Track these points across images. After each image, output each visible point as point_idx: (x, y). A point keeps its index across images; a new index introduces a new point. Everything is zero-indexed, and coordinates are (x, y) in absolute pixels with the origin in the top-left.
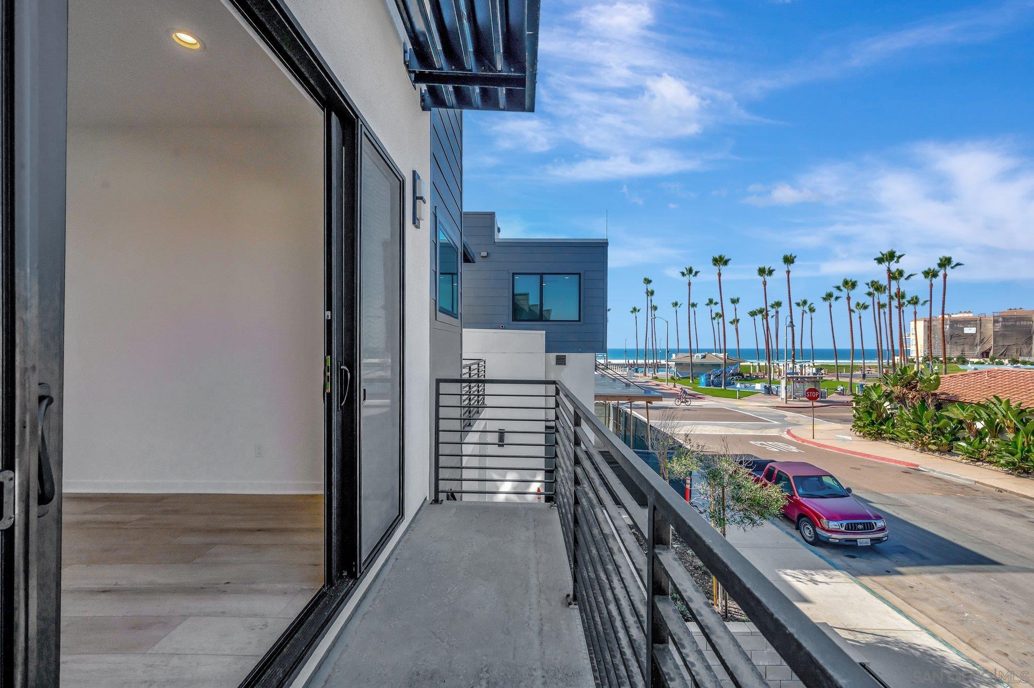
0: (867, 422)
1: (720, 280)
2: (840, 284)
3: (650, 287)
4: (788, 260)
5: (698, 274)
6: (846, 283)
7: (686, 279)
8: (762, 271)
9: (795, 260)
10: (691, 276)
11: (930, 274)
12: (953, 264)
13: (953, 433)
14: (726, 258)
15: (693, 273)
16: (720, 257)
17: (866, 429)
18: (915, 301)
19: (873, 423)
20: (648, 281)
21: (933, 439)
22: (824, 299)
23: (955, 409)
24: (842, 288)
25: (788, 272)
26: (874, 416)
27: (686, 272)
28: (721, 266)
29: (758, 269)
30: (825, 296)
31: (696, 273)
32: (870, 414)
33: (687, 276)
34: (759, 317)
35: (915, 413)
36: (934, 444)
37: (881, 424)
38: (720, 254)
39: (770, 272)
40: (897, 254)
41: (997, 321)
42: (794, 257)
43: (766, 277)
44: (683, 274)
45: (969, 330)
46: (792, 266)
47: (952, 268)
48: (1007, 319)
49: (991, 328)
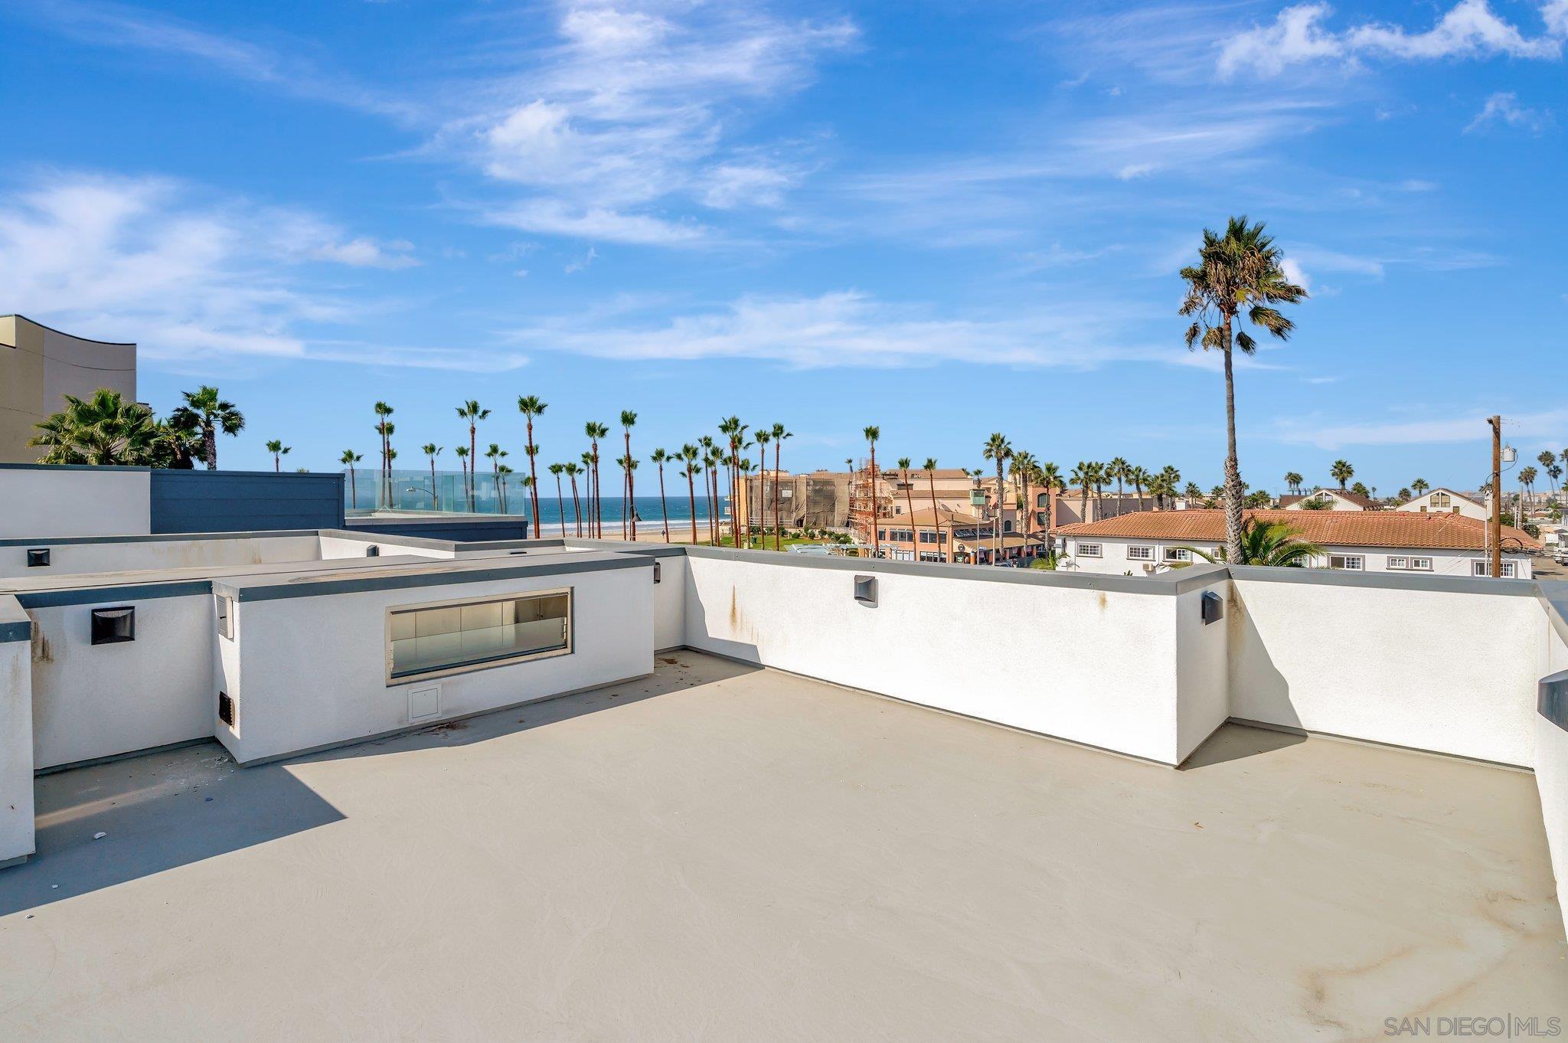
1: (530, 432)
2: (680, 451)
3: (388, 419)
4: (628, 419)
5: (489, 416)
6: (687, 450)
7: (466, 422)
8: (591, 429)
9: (636, 419)
10: (476, 417)
11: (762, 437)
12: (784, 434)
14: (540, 402)
15: (480, 413)
16: (531, 399)
20: (384, 409)
22: (654, 459)
24: (683, 456)
25: (628, 436)
27: (466, 410)
28: (533, 414)
29: (586, 424)
30: (655, 455)
31: (485, 413)
33: (469, 417)
34: (564, 475)
38: (531, 395)
39: (603, 432)
40: (742, 424)
41: (808, 484)
42: (635, 415)
43: (597, 437)
44: (462, 413)
45: (787, 493)
46: (632, 429)
47: (784, 438)
48: (816, 482)
49: (803, 492)
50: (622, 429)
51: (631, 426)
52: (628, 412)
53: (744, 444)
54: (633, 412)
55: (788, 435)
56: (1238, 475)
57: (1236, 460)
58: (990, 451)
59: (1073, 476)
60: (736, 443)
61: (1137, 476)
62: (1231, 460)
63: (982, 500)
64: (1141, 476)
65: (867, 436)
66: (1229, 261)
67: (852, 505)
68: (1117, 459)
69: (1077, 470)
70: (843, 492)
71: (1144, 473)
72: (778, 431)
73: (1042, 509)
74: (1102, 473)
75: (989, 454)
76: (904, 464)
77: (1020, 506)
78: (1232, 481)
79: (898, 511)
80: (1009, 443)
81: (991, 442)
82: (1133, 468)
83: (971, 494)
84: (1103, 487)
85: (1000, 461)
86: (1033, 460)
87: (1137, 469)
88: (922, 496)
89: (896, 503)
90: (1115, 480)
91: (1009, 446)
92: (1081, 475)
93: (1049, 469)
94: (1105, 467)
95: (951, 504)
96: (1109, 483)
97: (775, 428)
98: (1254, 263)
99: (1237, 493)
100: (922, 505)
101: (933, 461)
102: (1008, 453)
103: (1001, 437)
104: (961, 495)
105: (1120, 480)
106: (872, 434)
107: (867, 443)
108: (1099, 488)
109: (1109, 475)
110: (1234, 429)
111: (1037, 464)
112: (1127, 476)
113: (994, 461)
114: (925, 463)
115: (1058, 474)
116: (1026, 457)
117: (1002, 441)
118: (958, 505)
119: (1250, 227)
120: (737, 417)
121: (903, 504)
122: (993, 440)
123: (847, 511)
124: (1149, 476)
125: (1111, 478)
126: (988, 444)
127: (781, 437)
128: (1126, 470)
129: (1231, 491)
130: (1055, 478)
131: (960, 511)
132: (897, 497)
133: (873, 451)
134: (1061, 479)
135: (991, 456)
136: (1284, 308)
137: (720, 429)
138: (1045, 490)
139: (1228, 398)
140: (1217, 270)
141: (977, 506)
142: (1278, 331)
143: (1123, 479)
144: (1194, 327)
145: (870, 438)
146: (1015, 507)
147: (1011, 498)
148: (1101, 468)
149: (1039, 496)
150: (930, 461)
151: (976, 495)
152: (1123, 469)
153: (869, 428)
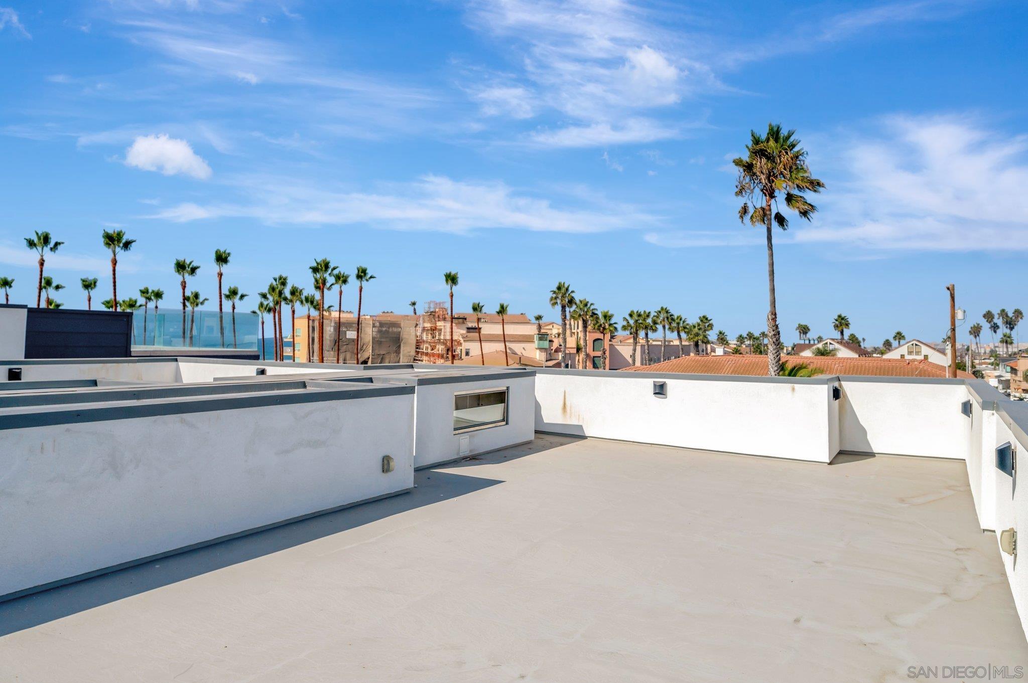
1: (114, 270)
4: (222, 259)
5: (61, 248)
7: (36, 253)
8: (181, 267)
9: (231, 259)
10: (46, 249)
12: (368, 276)
14: (129, 238)
15: (51, 245)
16: (118, 234)
25: (220, 275)
28: (118, 249)
29: (175, 262)
31: (56, 244)
33: (39, 248)
38: (118, 229)
39: (193, 270)
40: (331, 266)
41: (374, 326)
42: (229, 254)
43: (186, 275)
44: (32, 245)
45: (351, 334)
46: (225, 269)
47: (367, 280)
48: (382, 324)
49: (369, 333)
50: (215, 268)
51: (224, 265)
52: (222, 250)
54: (227, 252)
55: (371, 277)
56: (777, 327)
57: (775, 314)
58: (556, 298)
59: (625, 323)
61: (678, 324)
62: (772, 314)
63: (546, 344)
64: (681, 325)
65: (447, 281)
66: (770, 158)
67: (418, 347)
68: (662, 308)
69: (628, 318)
70: (410, 334)
71: (684, 322)
72: (362, 274)
73: (599, 354)
74: (649, 321)
75: (554, 301)
76: (476, 308)
77: (579, 349)
78: (773, 331)
79: (467, 354)
80: (573, 292)
81: (557, 291)
82: (675, 317)
83: (536, 338)
84: (650, 333)
85: (563, 307)
86: (592, 307)
87: (678, 317)
88: (492, 339)
89: (465, 346)
90: (660, 327)
91: (573, 295)
92: (632, 322)
93: (605, 317)
94: (652, 316)
95: (517, 347)
96: (655, 330)
97: (359, 271)
98: (788, 160)
99: (777, 340)
100: (491, 348)
101: (505, 306)
102: (571, 301)
103: (566, 286)
104: (527, 339)
105: (664, 327)
106: (452, 279)
107: (446, 287)
108: (647, 334)
109: (655, 323)
110: (774, 289)
111: (596, 312)
112: (670, 324)
113: (559, 308)
114: (498, 309)
115: (612, 322)
116: (586, 305)
117: (567, 289)
118: (524, 349)
119: (784, 132)
120: (328, 260)
121: (474, 348)
122: (559, 288)
123: (413, 353)
124: (688, 324)
125: (657, 326)
126: (554, 292)
127: (364, 279)
128: (670, 318)
129: (772, 339)
130: (610, 325)
131: (525, 354)
132: (467, 339)
133: (452, 296)
134: (615, 325)
135: (556, 303)
136: (810, 196)
137: (311, 270)
138: (600, 336)
139: (769, 265)
140: (761, 164)
141: (541, 349)
142: (804, 214)
143: (667, 327)
144: (744, 206)
145: (450, 282)
146: (574, 351)
147: (571, 342)
148: (648, 316)
149: (595, 341)
150: (502, 307)
151: (540, 339)
152: (668, 318)
153: (450, 273)
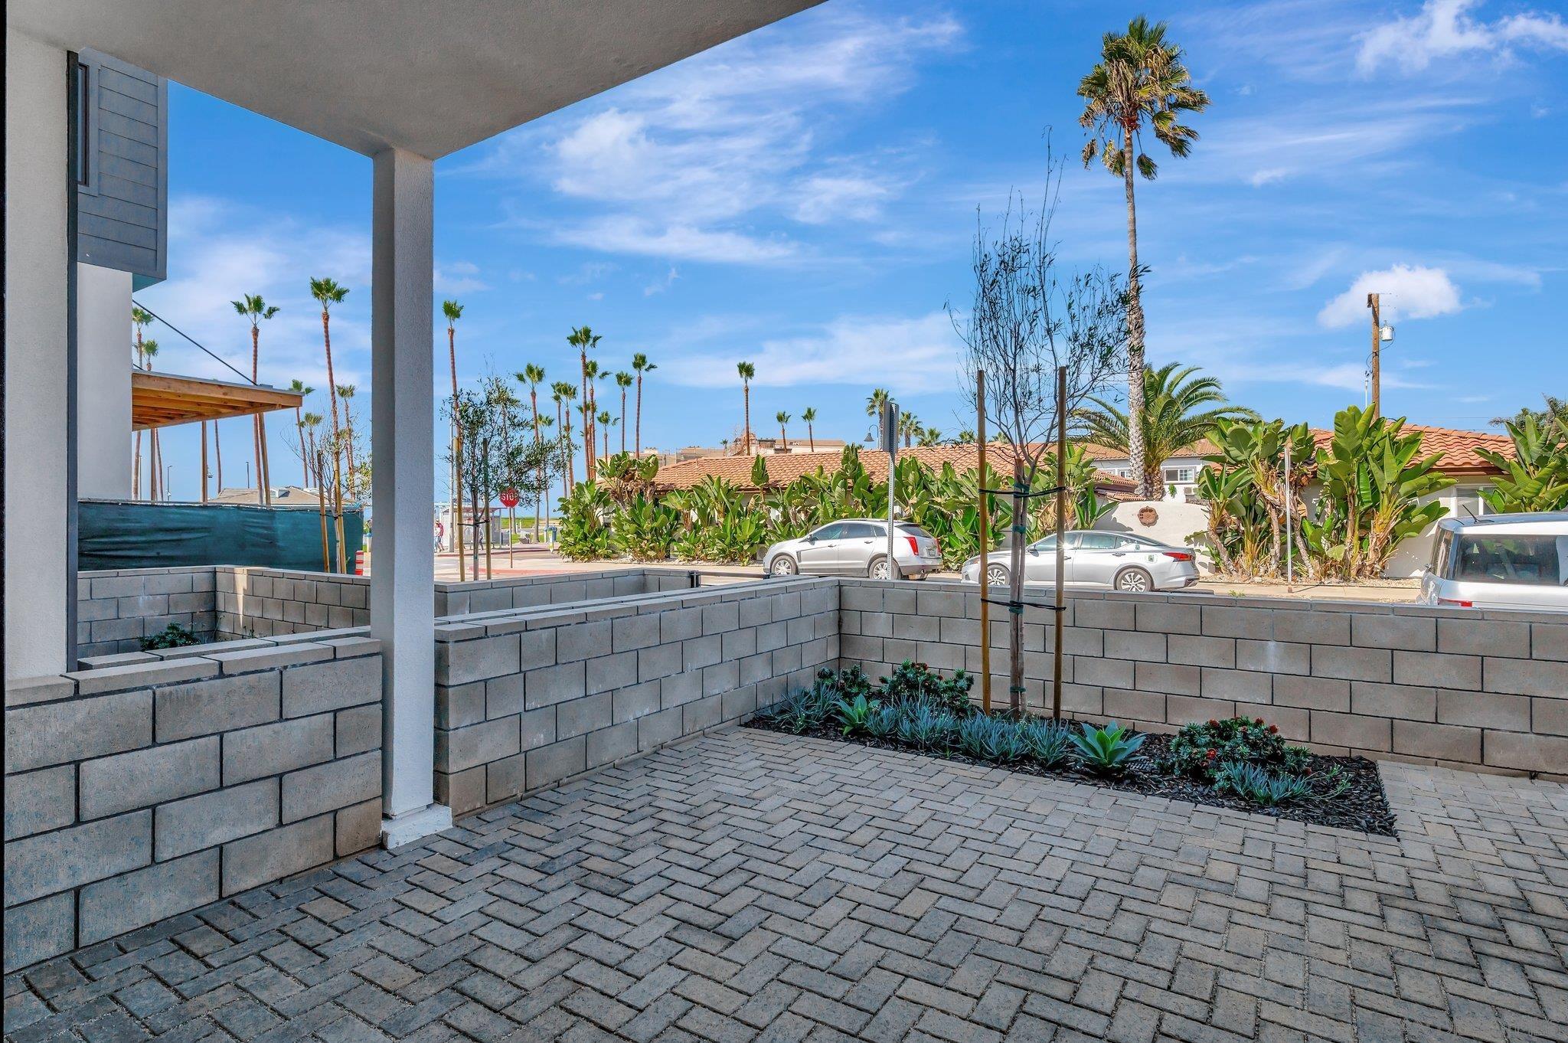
0: (579, 536)
1: (326, 327)
2: (523, 371)
5: (276, 314)
6: (530, 370)
7: (248, 319)
9: (461, 313)
10: (260, 316)
11: (623, 379)
12: (648, 365)
13: (670, 534)
14: (337, 287)
15: (265, 311)
16: (328, 282)
17: (578, 547)
18: (605, 419)
19: (585, 537)
21: (652, 542)
23: (673, 497)
24: (525, 377)
25: (452, 332)
26: (587, 527)
27: (246, 306)
28: (329, 301)
31: (271, 311)
32: (581, 524)
33: (251, 314)
35: (633, 511)
36: (652, 549)
37: (595, 537)
38: (327, 276)
44: (240, 308)
46: (457, 324)
47: (647, 371)
51: (456, 319)
53: (599, 372)
54: (459, 304)
55: (651, 367)
58: (873, 406)
60: (590, 370)
65: (741, 372)
66: (1130, 58)
72: (640, 362)
75: (871, 411)
76: (782, 419)
80: (892, 400)
81: (874, 398)
85: (882, 417)
86: (916, 421)
91: (893, 403)
93: (932, 433)
98: (1156, 60)
101: (812, 411)
103: (884, 393)
106: (746, 370)
107: (738, 380)
111: (919, 425)
114: (805, 412)
116: (909, 417)
117: (886, 396)
119: (1151, 27)
122: (876, 395)
126: (871, 400)
127: (644, 368)
133: (747, 390)
135: (873, 413)
137: (570, 342)
139: (1130, 223)
140: (1118, 70)
142: (1179, 148)
145: (744, 374)
150: (809, 411)
153: (744, 364)
